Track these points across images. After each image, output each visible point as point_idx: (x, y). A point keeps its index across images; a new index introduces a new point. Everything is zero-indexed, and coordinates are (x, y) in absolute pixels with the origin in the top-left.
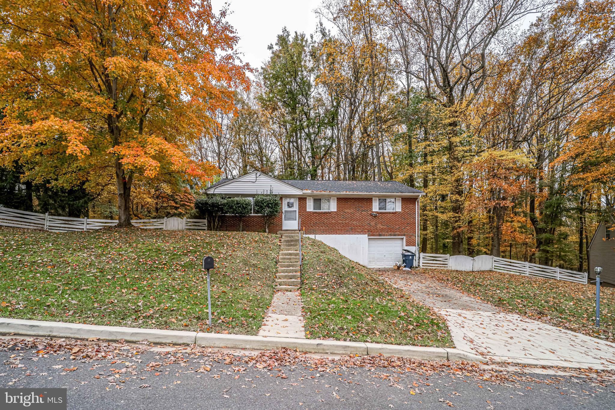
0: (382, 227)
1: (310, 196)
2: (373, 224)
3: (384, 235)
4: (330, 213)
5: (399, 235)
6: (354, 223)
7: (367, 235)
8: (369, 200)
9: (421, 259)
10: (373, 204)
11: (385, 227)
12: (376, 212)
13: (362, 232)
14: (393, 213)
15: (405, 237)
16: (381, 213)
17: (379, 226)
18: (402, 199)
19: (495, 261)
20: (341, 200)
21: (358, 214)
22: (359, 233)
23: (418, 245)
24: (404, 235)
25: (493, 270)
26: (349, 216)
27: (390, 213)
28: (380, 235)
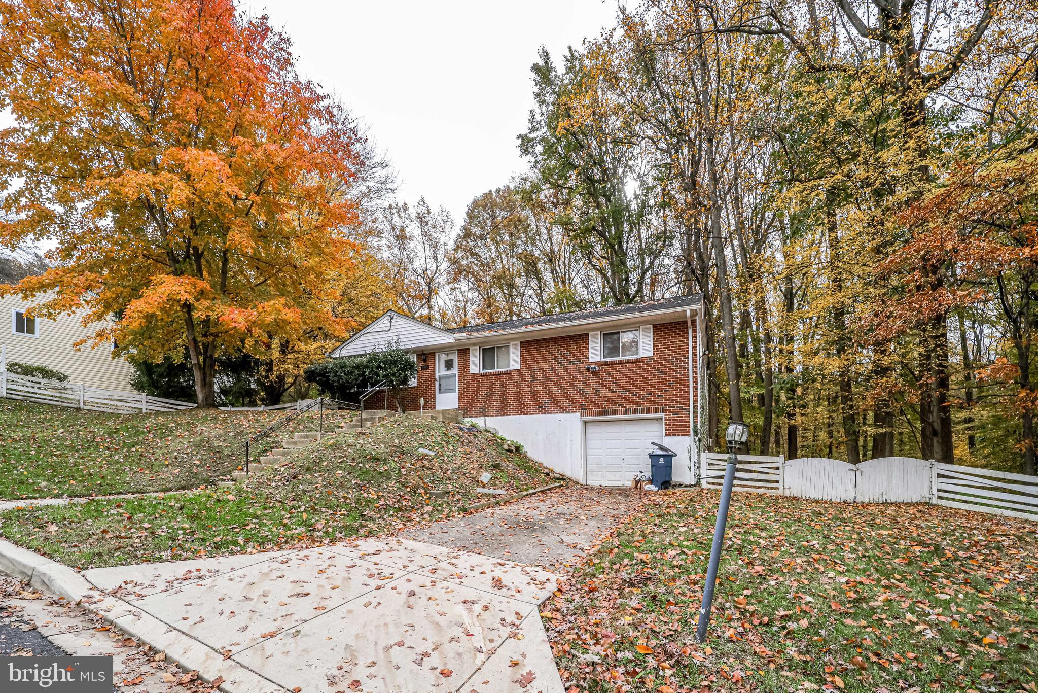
0: (609, 395)
1: (474, 345)
2: (590, 389)
3: (615, 413)
4: (508, 373)
5: (648, 411)
6: (554, 389)
7: (578, 414)
8: (582, 338)
9: (704, 466)
10: (590, 346)
11: (617, 394)
12: (596, 363)
13: (569, 408)
14: (633, 362)
15: (663, 415)
16: (606, 364)
17: (605, 393)
18: (654, 326)
19: (939, 476)
20: (529, 345)
21: (560, 371)
22: (564, 410)
23: (696, 433)
24: (661, 411)
25: (935, 501)
26: (543, 375)
27: (626, 362)
28: (606, 413)
